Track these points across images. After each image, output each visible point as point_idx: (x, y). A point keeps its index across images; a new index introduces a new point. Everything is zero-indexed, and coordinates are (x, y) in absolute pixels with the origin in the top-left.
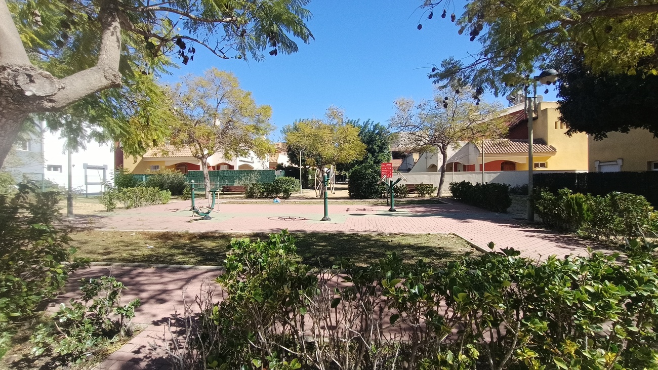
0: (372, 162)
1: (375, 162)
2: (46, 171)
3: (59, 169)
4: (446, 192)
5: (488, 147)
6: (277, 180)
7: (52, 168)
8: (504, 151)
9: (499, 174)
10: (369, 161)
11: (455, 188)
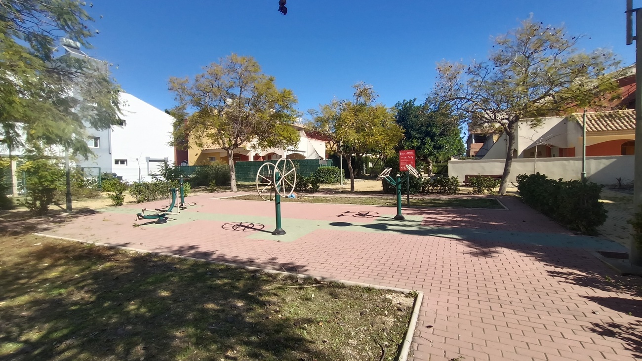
0: (431, 148)
1: (434, 147)
2: (114, 166)
3: (125, 162)
4: (511, 187)
5: (593, 122)
6: (319, 170)
7: (119, 162)
8: (626, 126)
9: (614, 160)
10: (427, 146)
11: (525, 182)
